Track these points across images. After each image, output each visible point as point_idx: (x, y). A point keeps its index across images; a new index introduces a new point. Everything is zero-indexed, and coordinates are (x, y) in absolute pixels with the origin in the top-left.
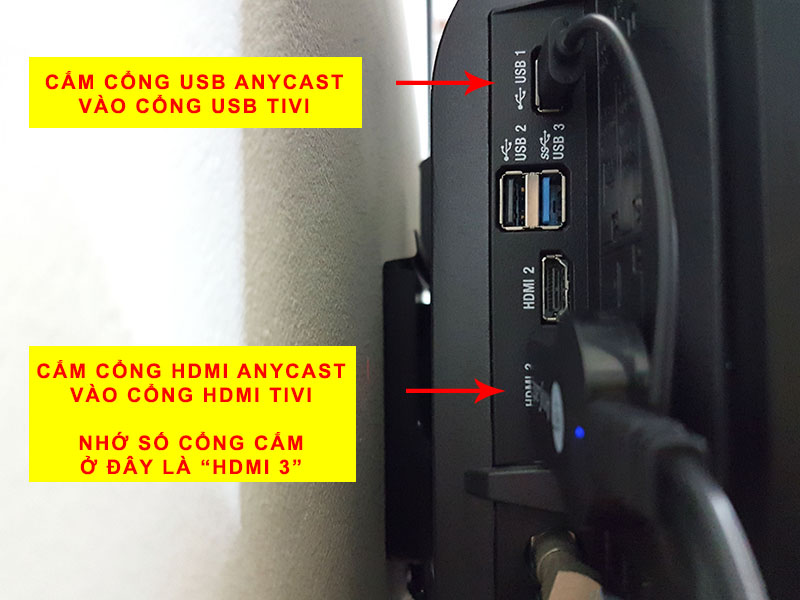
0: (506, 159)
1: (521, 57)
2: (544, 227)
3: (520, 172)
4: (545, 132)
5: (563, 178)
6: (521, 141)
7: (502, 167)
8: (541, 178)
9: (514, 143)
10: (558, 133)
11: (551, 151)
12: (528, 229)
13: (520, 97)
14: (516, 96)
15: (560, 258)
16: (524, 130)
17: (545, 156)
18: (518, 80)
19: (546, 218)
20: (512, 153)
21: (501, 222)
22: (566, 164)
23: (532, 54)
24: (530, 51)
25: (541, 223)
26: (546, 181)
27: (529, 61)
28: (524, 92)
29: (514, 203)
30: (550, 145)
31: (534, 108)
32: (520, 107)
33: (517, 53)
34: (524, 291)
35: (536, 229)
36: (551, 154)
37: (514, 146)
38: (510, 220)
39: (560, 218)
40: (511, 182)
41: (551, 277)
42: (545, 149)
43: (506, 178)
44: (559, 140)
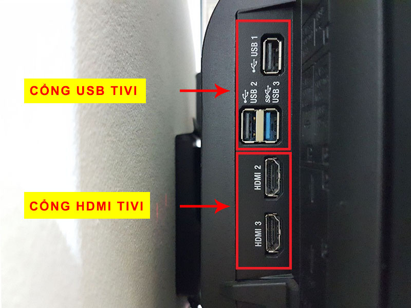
0: (245, 102)
1: (255, 40)
2: (266, 142)
3: (253, 109)
4: (268, 86)
5: (278, 113)
6: (254, 92)
7: (243, 106)
8: (265, 113)
9: (249, 92)
10: (276, 87)
11: (272, 98)
12: (257, 143)
13: (254, 65)
14: (252, 64)
15: (276, 160)
16: (256, 85)
17: (268, 101)
18: (253, 54)
19: (268, 136)
20: (248, 99)
21: (242, 138)
22: (280, 106)
23: (262, 38)
24: (260, 37)
25: (265, 139)
26: (268, 115)
27: (260, 42)
28: (256, 62)
29: (250, 126)
30: (271, 94)
31: (262, 71)
32: (254, 71)
33: (253, 38)
34: (255, 179)
35: (262, 143)
36: (271, 99)
37: (250, 94)
38: (247, 137)
39: (276, 136)
40: (248, 115)
41: (270, 172)
42: (268, 96)
43: (245, 112)
44: (276, 92)
